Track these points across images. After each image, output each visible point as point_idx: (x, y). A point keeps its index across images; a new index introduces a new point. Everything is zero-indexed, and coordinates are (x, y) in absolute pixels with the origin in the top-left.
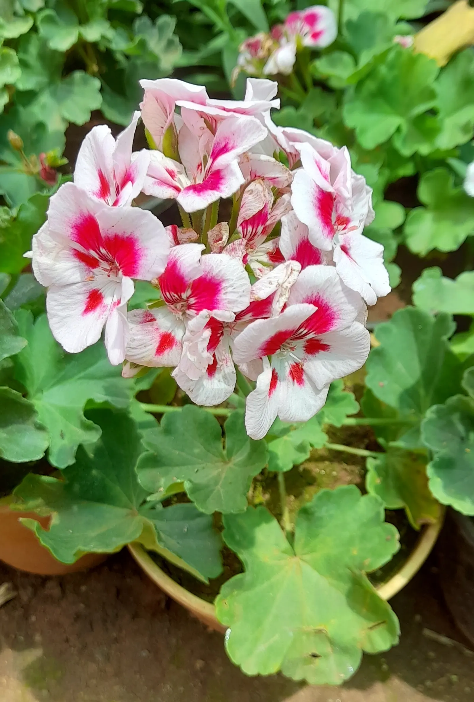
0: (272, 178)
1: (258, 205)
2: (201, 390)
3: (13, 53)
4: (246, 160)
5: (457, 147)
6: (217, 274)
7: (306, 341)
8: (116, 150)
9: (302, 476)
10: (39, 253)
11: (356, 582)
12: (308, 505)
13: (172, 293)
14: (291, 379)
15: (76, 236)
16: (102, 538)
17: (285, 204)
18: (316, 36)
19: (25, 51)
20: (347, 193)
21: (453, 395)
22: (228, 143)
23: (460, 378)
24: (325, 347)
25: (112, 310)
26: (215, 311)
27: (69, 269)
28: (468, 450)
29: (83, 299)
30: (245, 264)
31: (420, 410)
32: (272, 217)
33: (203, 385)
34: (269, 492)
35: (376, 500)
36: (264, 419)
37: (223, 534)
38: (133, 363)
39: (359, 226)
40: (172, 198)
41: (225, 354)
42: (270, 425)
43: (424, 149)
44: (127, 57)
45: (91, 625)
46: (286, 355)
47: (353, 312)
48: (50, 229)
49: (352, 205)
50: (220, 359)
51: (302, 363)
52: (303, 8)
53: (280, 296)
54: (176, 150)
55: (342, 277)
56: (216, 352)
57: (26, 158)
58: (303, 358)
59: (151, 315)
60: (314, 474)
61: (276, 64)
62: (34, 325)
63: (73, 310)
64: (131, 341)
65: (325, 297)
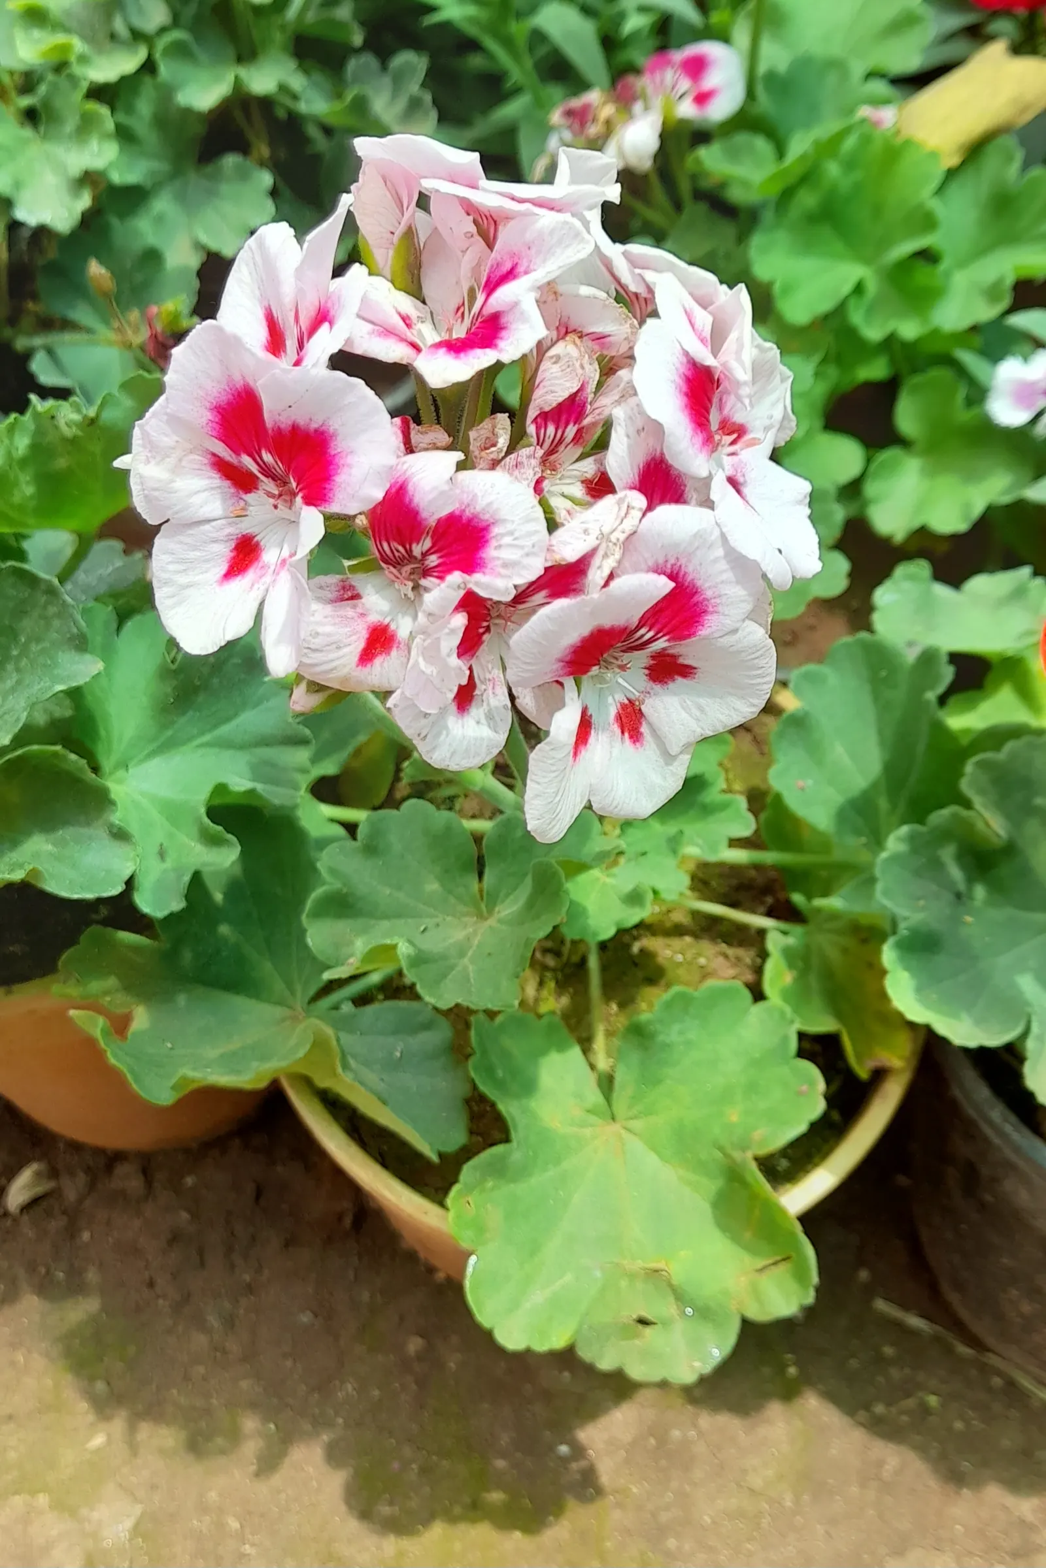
0: (601, 336)
1: (568, 384)
2: (442, 737)
3: (104, 111)
4: (552, 297)
5: (975, 329)
6: (483, 509)
7: (651, 657)
8: (303, 262)
9: (636, 965)
10: (144, 458)
11: (734, 1175)
12: (644, 1017)
13: (395, 545)
14: (618, 731)
15: (217, 427)
16: (231, 1061)
17: (622, 386)
18: (702, 99)
19: (130, 110)
20: (742, 374)
21: (942, 807)
22: (517, 264)
23: (959, 774)
24: (686, 671)
25: (278, 574)
26: (477, 577)
27: (199, 492)
28: (969, 919)
29: (223, 552)
30: (539, 495)
31: (877, 841)
32: (594, 410)
33: (446, 728)
34: (569, 993)
35: (782, 1014)
36: (561, 803)
37: (471, 1063)
38: (313, 682)
39: (762, 439)
40: (404, 362)
41: (493, 668)
42: (572, 817)
43: (909, 330)
44: (328, 131)
45: (201, 1253)
46: (606, 682)
47: (742, 601)
48: (168, 410)
49: (750, 397)
50: (482, 678)
51: (641, 698)
52: (680, 45)
53: (603, 557)
54: (416, 276)
55: (724, 530)
56: (474, 662)
57: (120, 316)
58: (643, 689)
59: (352, 587)
60: (660, 960)
61: (621, 153)
62: (118, 636)
63: (202, 573)
64: (311, 635)
65: (690, 569)
